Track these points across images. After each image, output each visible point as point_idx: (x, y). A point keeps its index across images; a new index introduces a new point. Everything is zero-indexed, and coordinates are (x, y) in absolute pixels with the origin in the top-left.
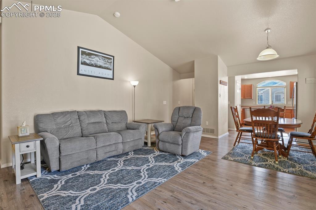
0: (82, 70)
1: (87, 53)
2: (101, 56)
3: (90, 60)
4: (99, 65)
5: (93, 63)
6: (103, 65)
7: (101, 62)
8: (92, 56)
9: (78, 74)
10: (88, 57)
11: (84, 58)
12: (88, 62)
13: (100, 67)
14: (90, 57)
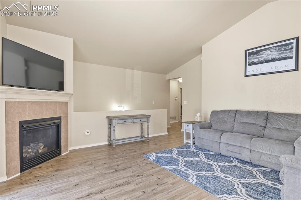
0: (249, 71)
1: (254, 52)
2: (273, 47)
3: (258, 58)
4: (271, 59)
5: (262, 59)
6: (278, 57)
7: (274, 54)
8: (261, 53)
9: (246, 76)
10: (255, 56)
11: (251, 59)
12: (255, 61)
13: (273, 60)
14: (258, 55)
